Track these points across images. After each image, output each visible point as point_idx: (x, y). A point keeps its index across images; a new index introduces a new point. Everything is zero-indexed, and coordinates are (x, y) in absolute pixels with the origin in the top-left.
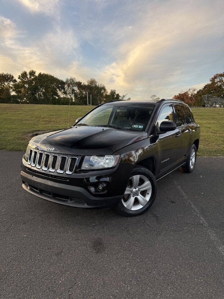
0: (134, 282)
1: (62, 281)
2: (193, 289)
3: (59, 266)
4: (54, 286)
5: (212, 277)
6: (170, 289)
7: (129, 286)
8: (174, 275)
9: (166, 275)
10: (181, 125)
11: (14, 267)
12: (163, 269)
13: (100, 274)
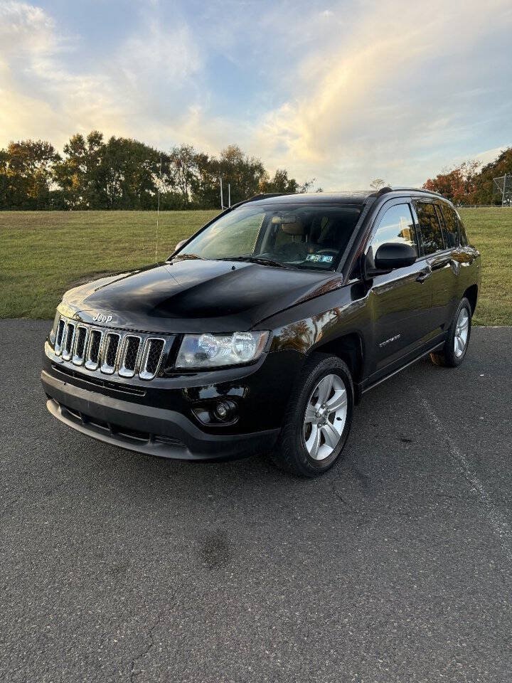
0: (293, 647)
1: (119, 640)
2: (441, 666)
3: (115, 600)
4: (99, 650)
5: (492, 636)
6: (382, 665)
7: (279, 655)
8: (394, 628)
9: (375, 629)
10: (434, 252)
11: (11, 602)
12: (368, 614)
13: (213, 622)
